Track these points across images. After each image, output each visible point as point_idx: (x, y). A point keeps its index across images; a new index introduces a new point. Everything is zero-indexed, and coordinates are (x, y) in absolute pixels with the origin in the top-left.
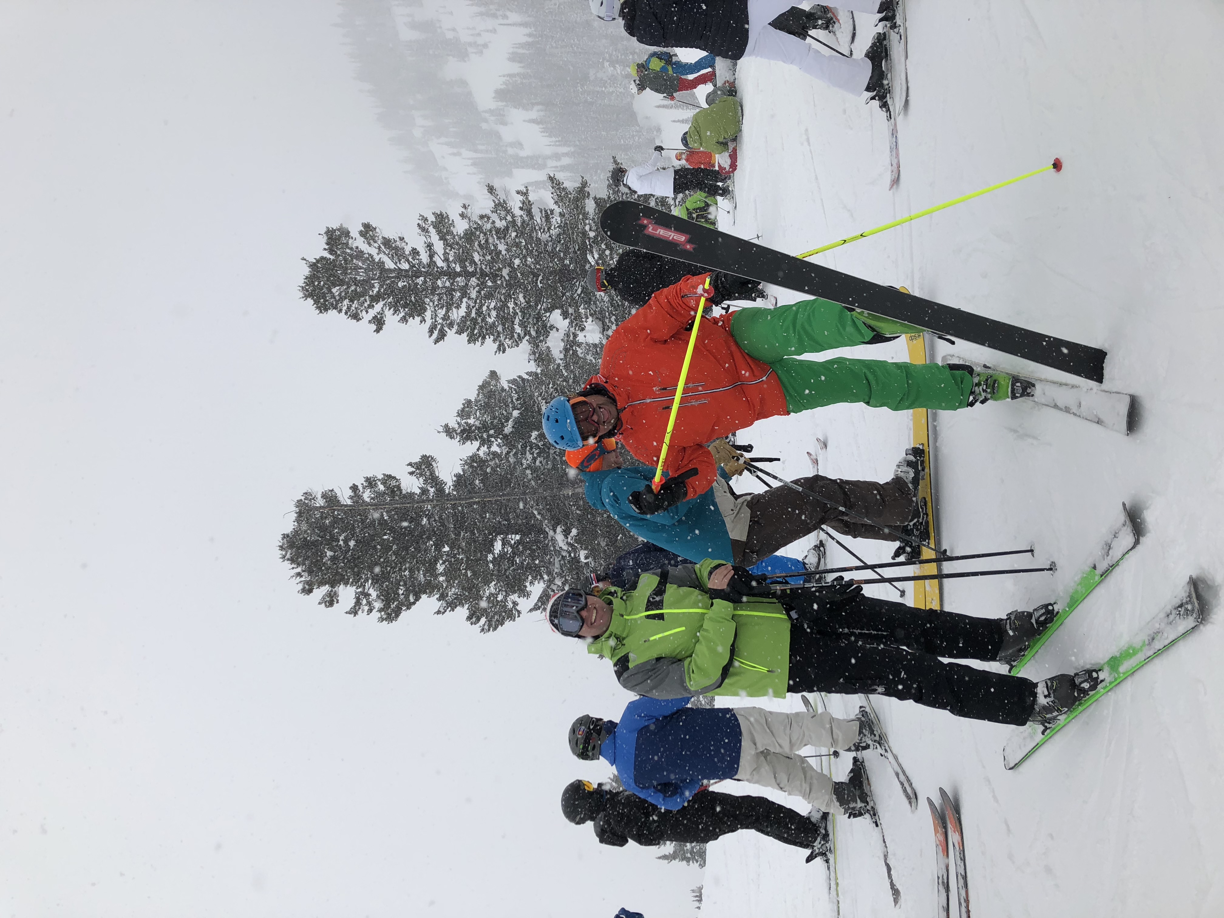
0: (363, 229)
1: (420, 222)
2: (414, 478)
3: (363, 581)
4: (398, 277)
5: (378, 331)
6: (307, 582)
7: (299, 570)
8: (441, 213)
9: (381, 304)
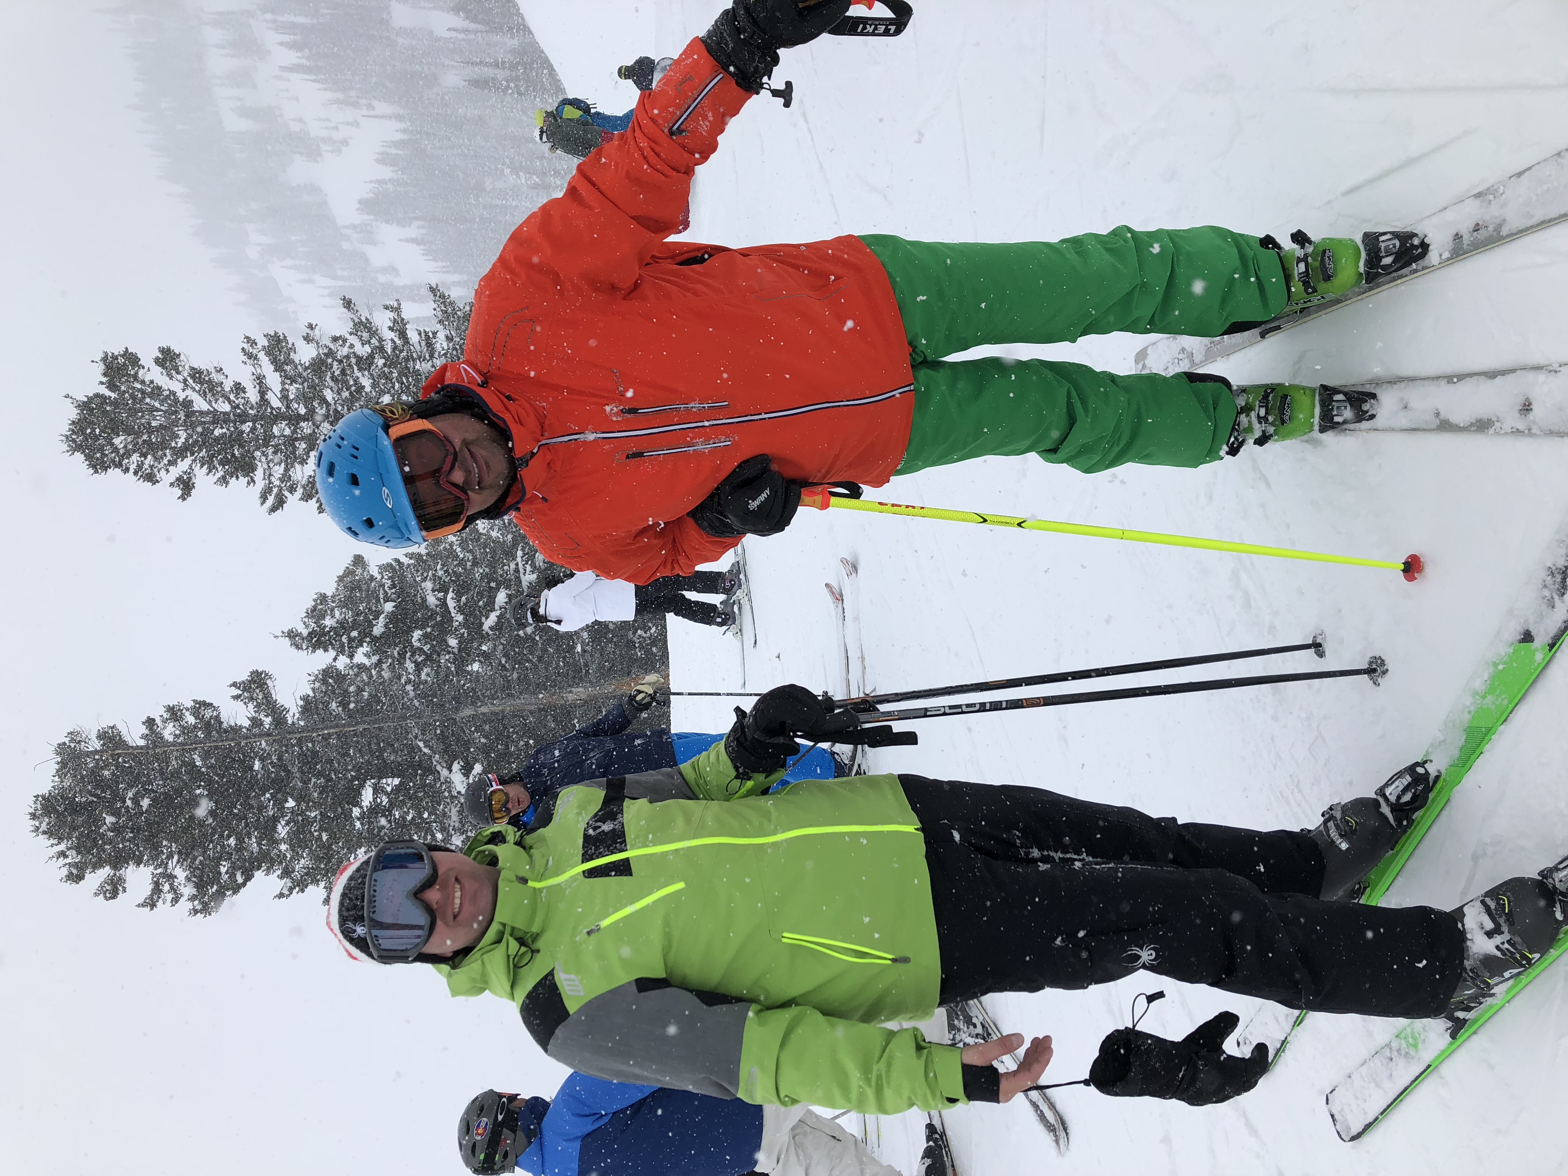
0: (160, 356)
1: (246, 346)
2: (240, 704)
3: (164, 857)
4: (213, 423)
5: (183, 498)
6: (75, 865)
7: (62, 847)
8: (276, 333)
9: (188, 461)
